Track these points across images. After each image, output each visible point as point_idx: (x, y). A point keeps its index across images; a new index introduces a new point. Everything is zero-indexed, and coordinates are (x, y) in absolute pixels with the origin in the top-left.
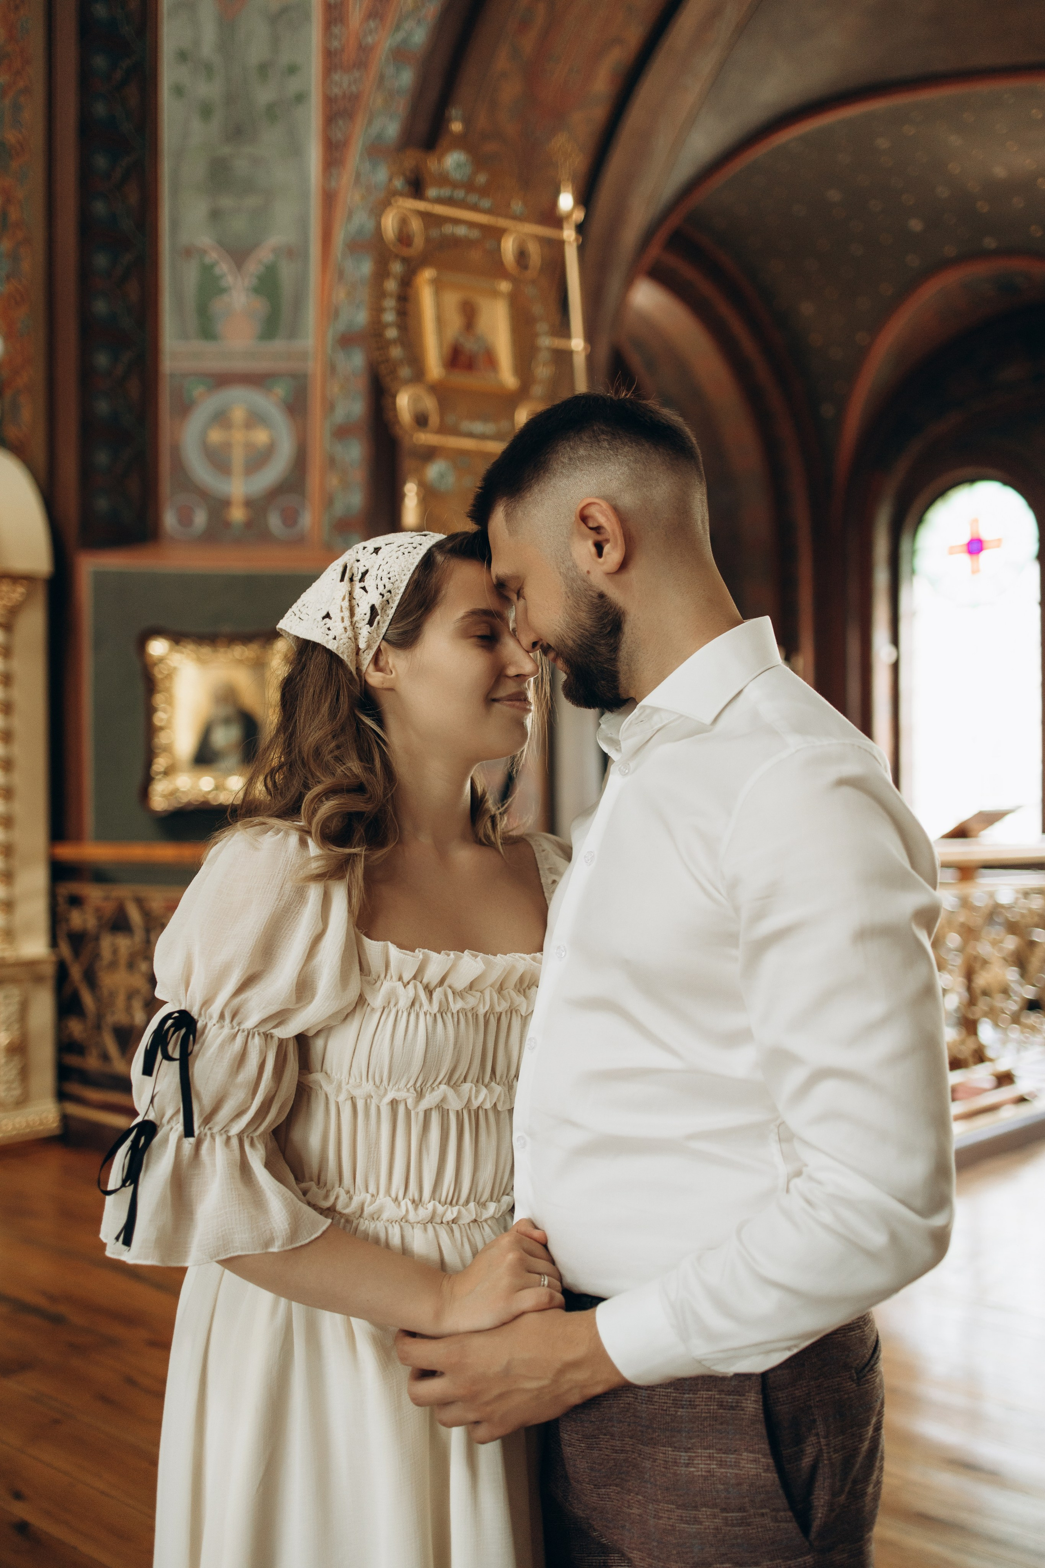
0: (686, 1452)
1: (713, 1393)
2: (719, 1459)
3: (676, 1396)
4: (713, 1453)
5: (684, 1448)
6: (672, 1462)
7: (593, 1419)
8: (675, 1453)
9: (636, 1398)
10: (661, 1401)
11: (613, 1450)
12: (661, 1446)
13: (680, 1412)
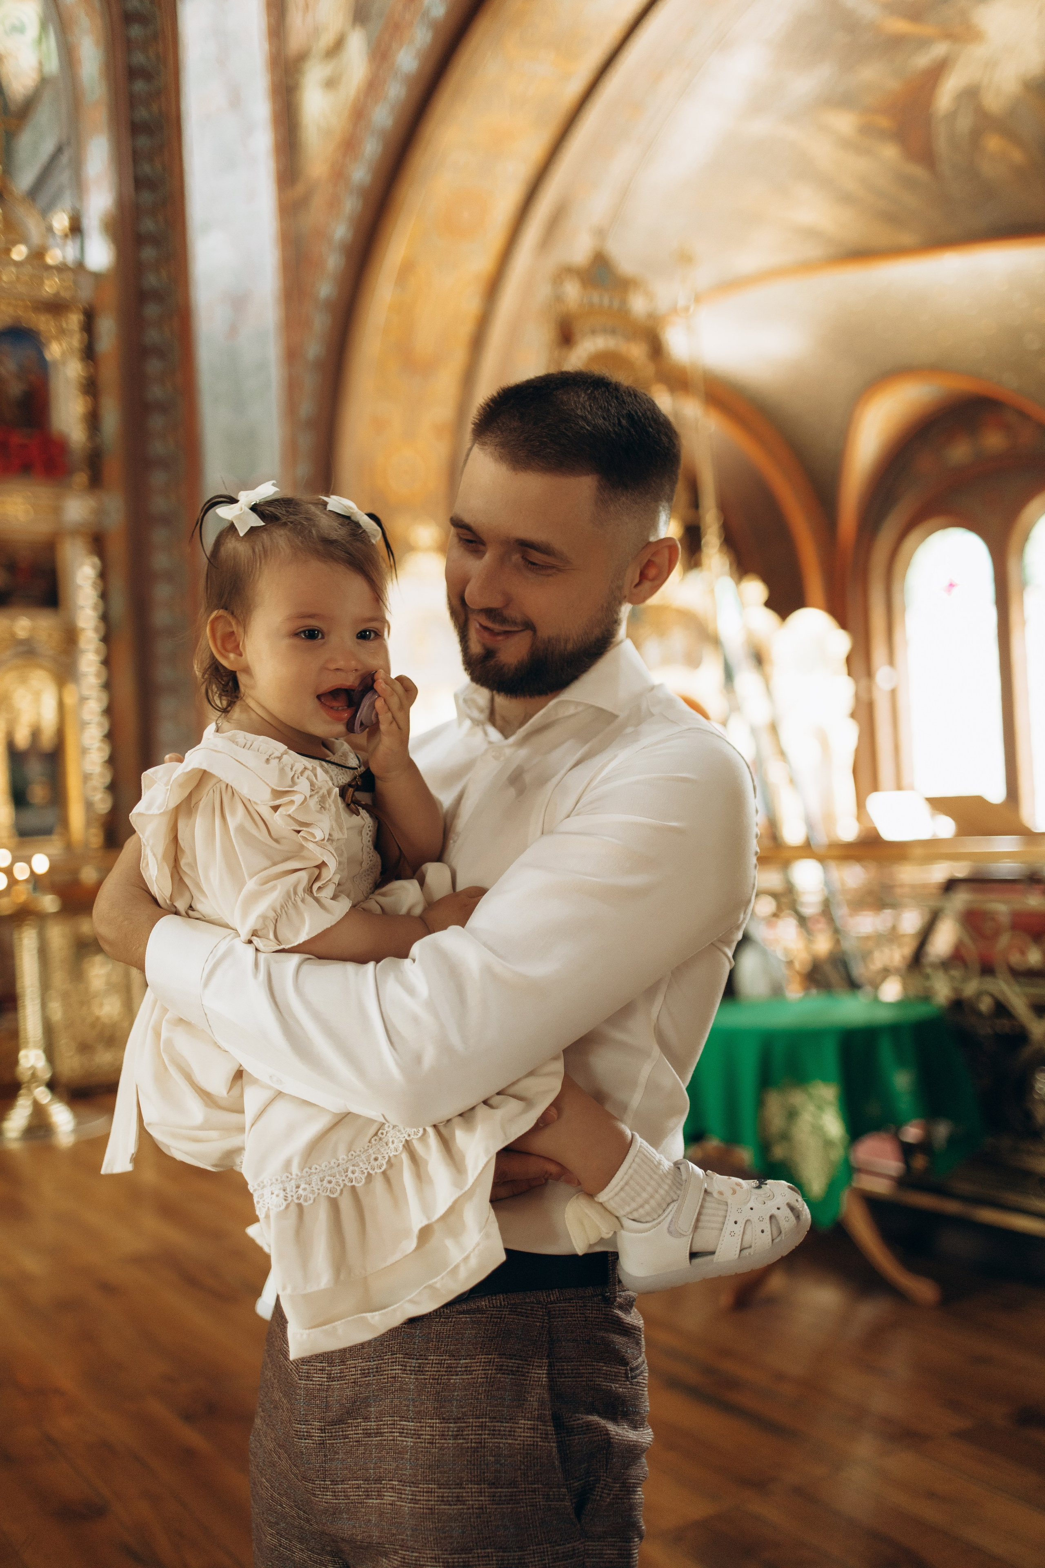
1: (493, 1356)
3: (451, 1364)
4: (486, 1422)
5: (454, 1419)
10: (433, 1369)
13: (454, 1379)
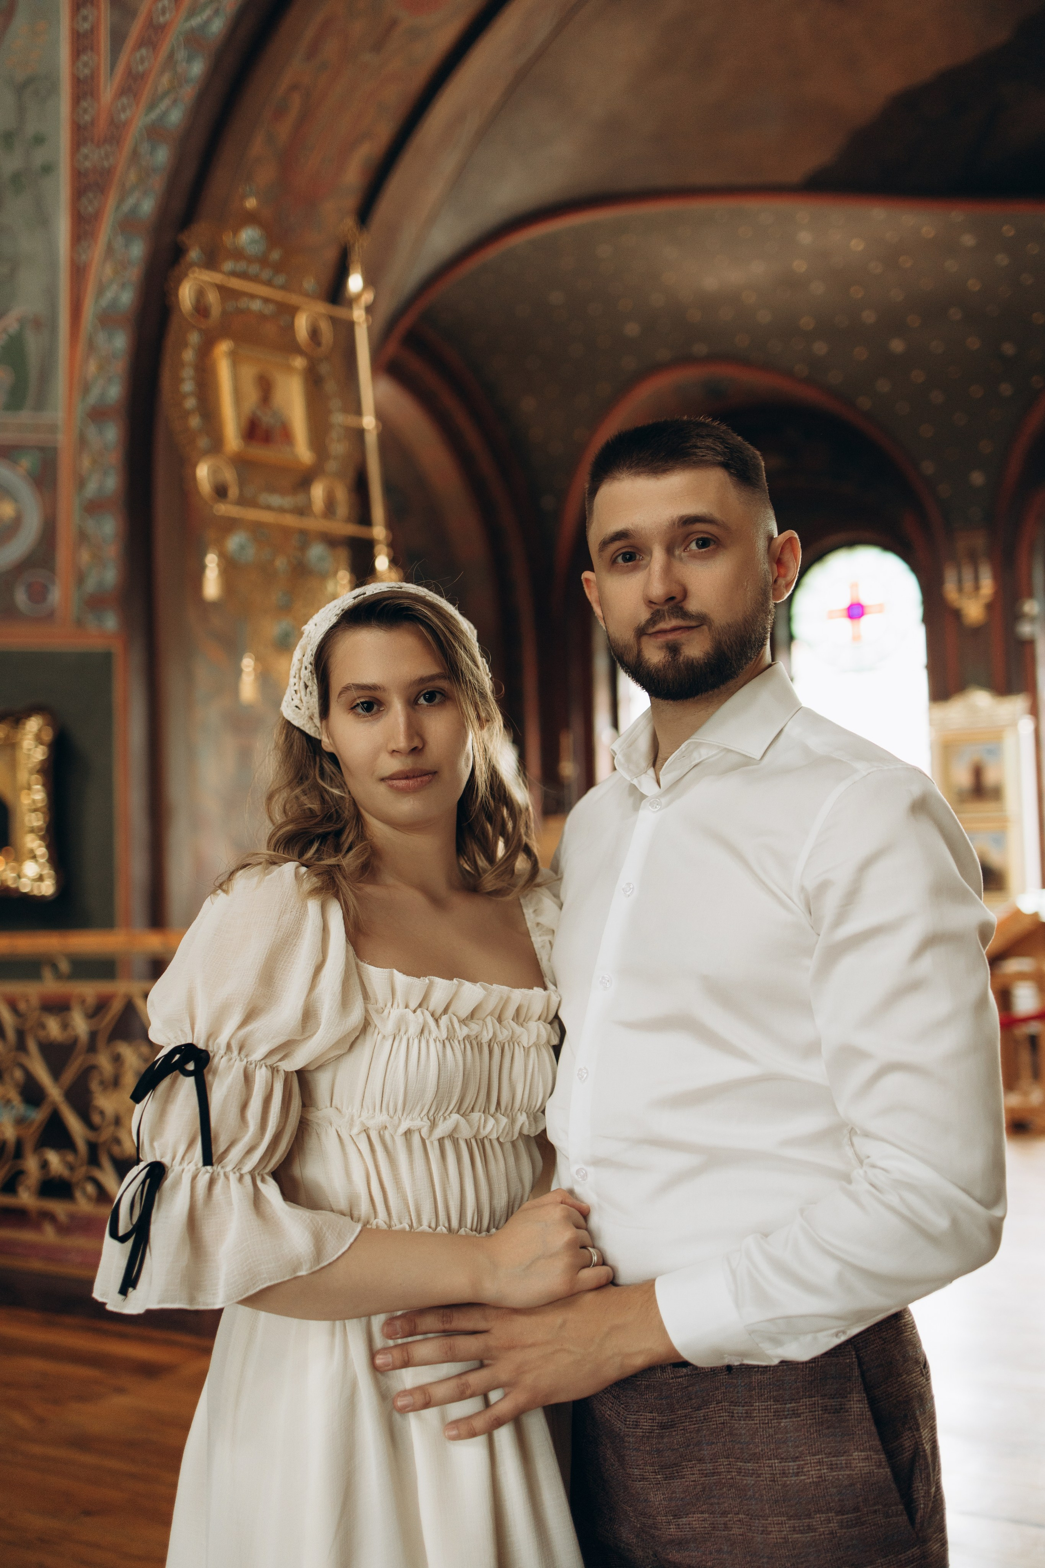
0: (794, 1461)
2: (829, 1463)
6: (780, 1474)
7: (676, 1447)
8: (783, 1464)
9: (732, 1416)
11: (702, 1474)
12: (766, 1460)
